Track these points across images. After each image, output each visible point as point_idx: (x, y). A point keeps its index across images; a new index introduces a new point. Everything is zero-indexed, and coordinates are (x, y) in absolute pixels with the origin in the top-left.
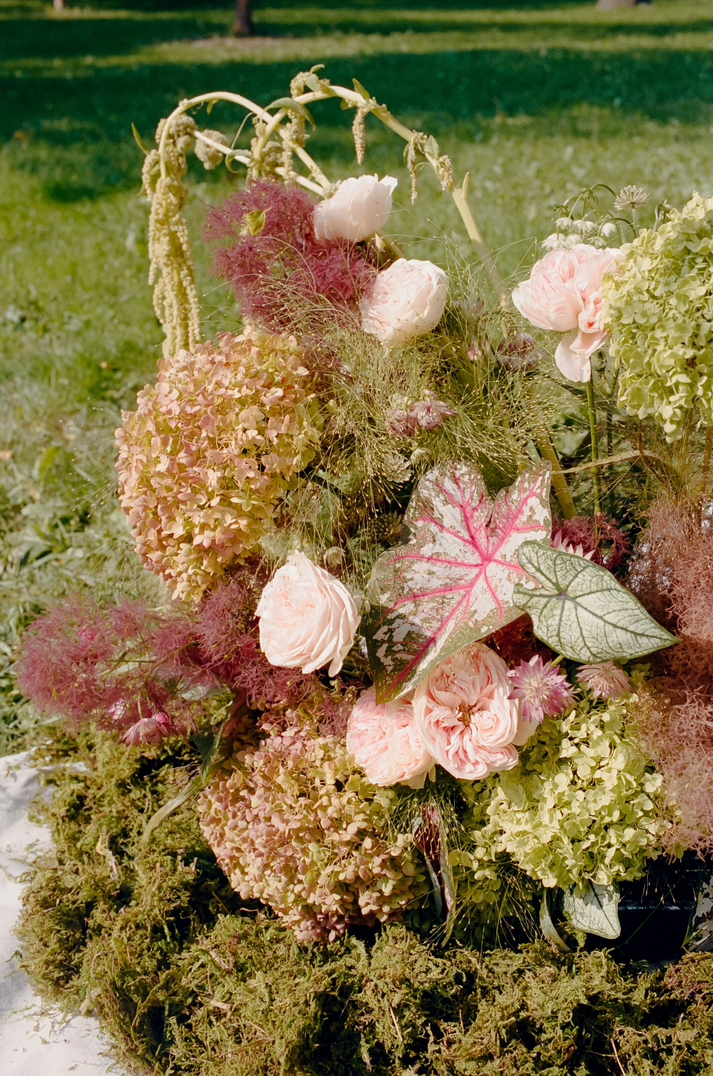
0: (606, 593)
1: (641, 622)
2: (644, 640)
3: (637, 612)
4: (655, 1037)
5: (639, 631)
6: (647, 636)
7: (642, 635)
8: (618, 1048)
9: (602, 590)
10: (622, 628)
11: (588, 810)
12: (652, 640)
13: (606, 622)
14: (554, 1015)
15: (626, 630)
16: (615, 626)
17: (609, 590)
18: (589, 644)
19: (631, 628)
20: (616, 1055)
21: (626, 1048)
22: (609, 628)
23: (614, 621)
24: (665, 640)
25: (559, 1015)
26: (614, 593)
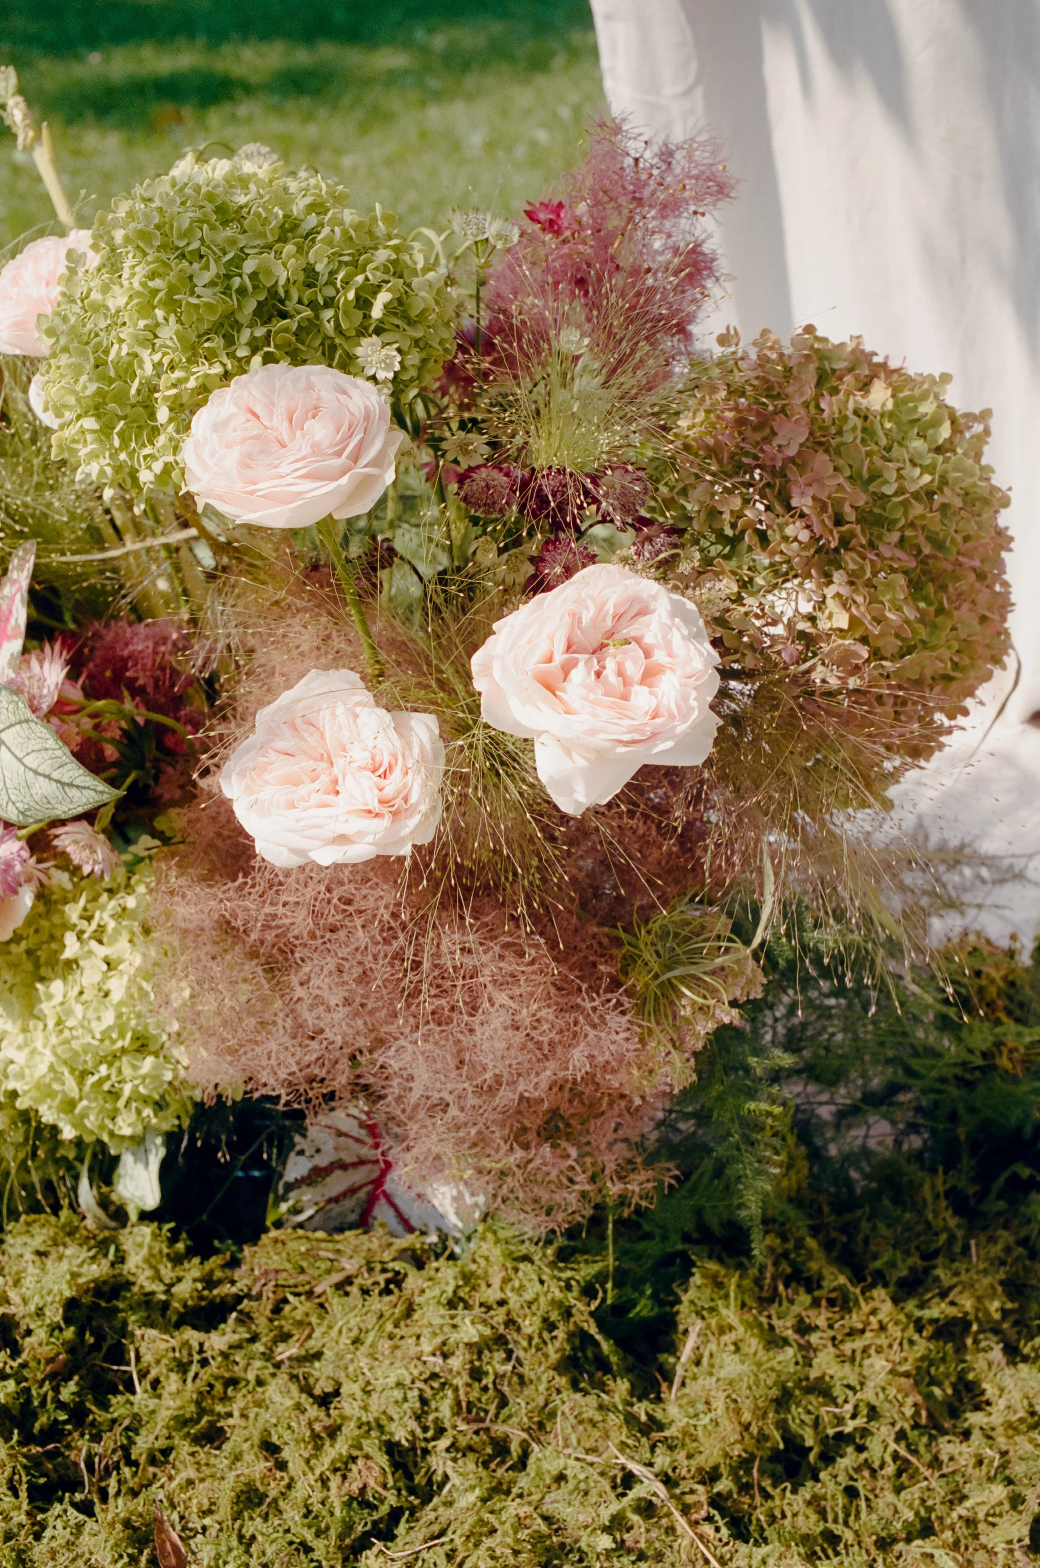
0: (25, 725)
1: (66, 768)
2: (74, 792)
3: (59, 753)
4: (186, 1344)
5: (65, 779)
6: (78, 787)
7: (71, 785)
8: (138, 1358)
9: (20, 722)
10: (45, 776)
11: (91, 1031)
12: (85, 792)
13: (26, 766)
14: (40, 1312)
15: (48, 777)
16: (36, 773)
17: (27, 721)
18: (13, 798)
19: (55, 775)
20: (133, 1369)
21: (148, 1358)
22: (30, 775)
23: (33, 766)
24: (102, 792)
25: (47, 1312)
26: (32, 725)
